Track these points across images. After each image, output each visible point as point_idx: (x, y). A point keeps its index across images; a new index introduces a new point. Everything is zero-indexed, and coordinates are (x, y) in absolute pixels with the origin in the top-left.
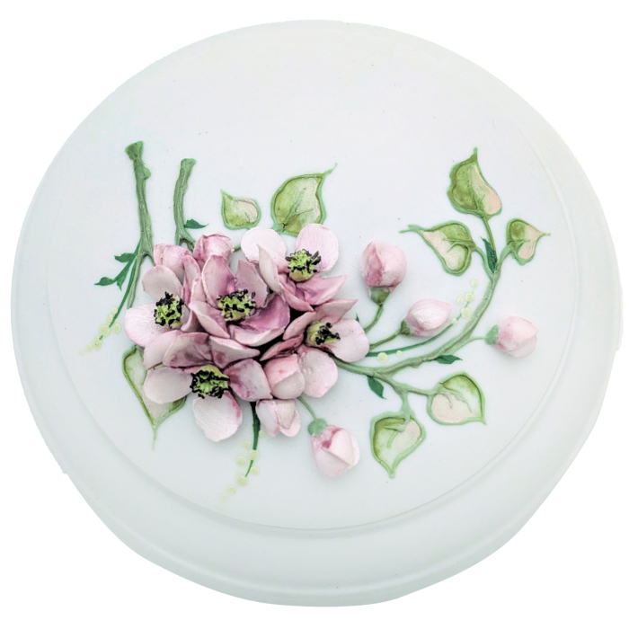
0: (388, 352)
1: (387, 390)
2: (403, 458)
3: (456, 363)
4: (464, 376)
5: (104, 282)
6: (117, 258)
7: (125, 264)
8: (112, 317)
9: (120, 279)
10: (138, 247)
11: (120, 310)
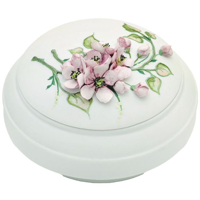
0: (139, 63)
1: (144, 72)
2: (159, 88)
3: (156, 61)
4: (161, 64)
5: (48, 87)
6: (48, 80)
8: (57, 93)
9: (53, 83)
10: (53, 73)
11: (58, 90)
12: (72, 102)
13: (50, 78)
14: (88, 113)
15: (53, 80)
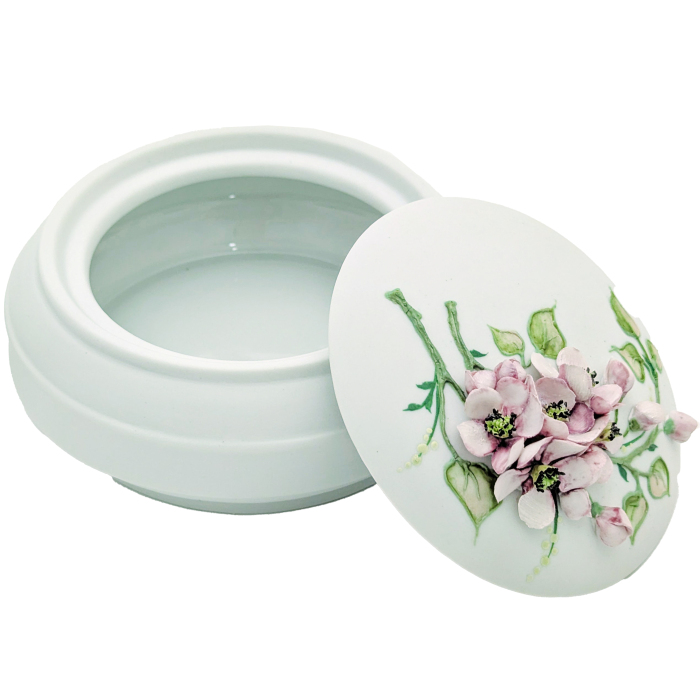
0: (626, 445)
1: (629, 474)
3: (656, 450)
4: (661, 460)
5: (413, 408)
6: (419, 386)
7: (428, 391)
8: (427, 437)
9: (427, 403)
10: (436, 376)
11: (434, 430)
12: (453, 482)
13: (425, 384)
14: (477, 529)
15: (431, 395)
